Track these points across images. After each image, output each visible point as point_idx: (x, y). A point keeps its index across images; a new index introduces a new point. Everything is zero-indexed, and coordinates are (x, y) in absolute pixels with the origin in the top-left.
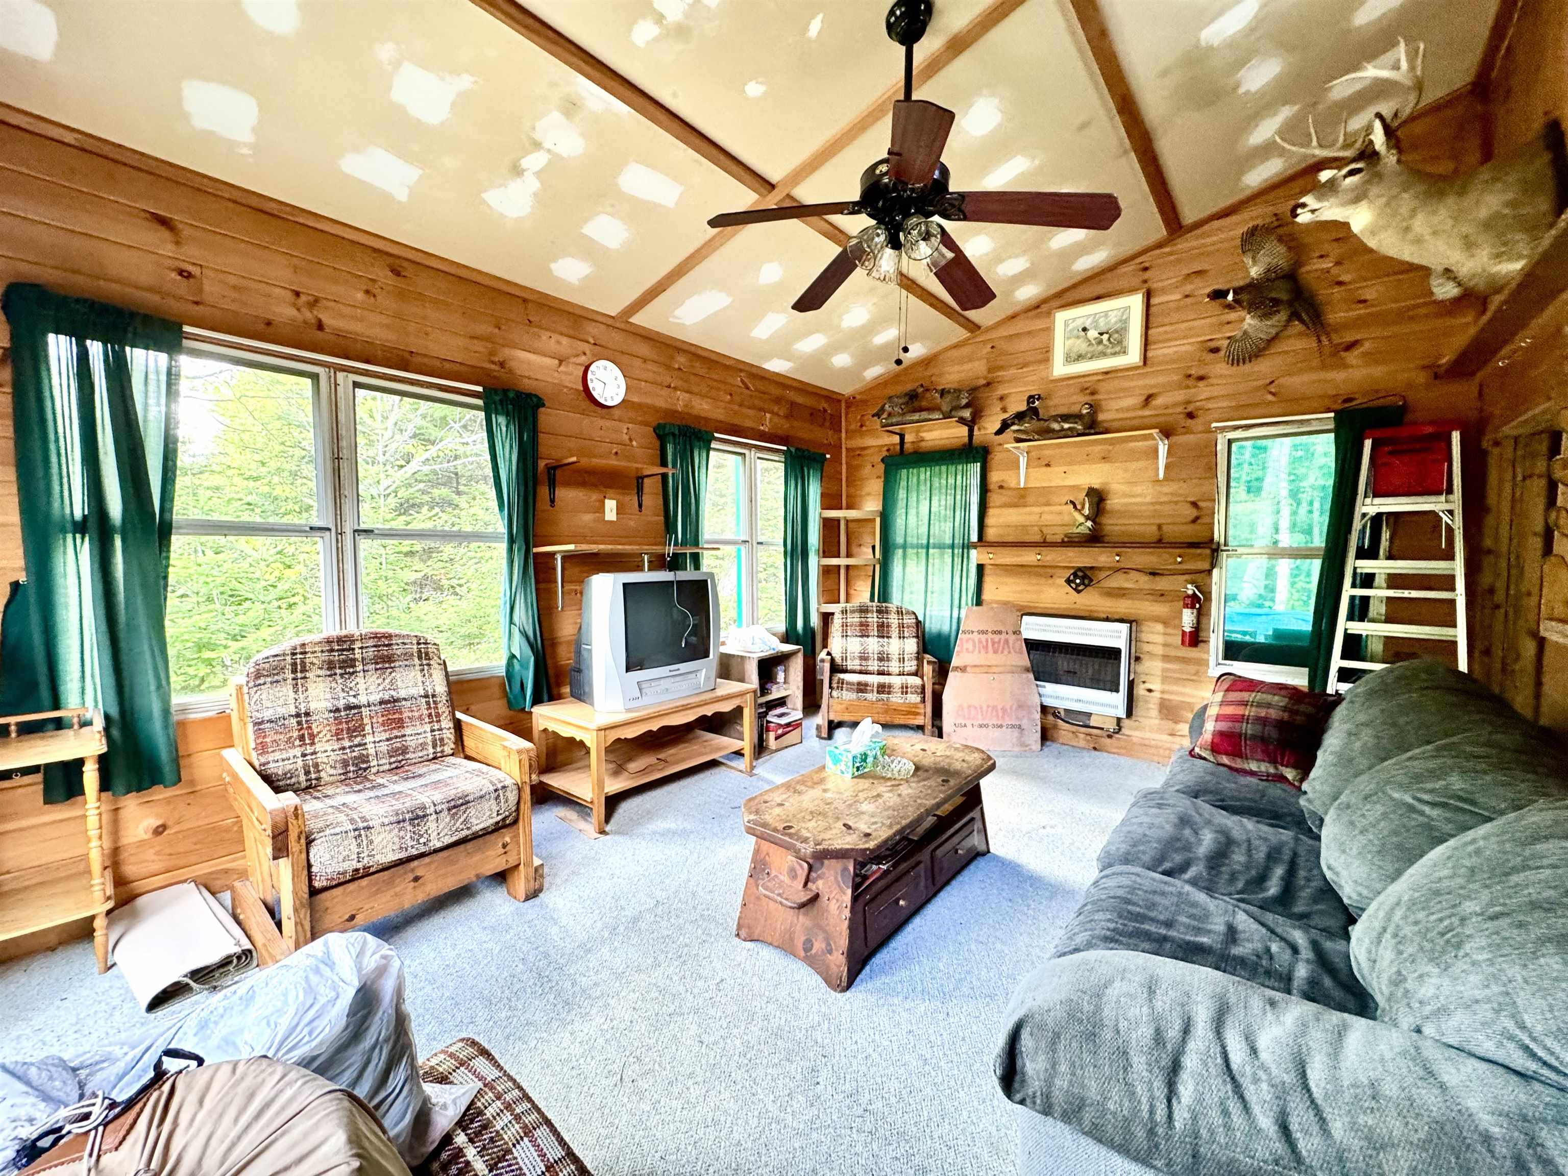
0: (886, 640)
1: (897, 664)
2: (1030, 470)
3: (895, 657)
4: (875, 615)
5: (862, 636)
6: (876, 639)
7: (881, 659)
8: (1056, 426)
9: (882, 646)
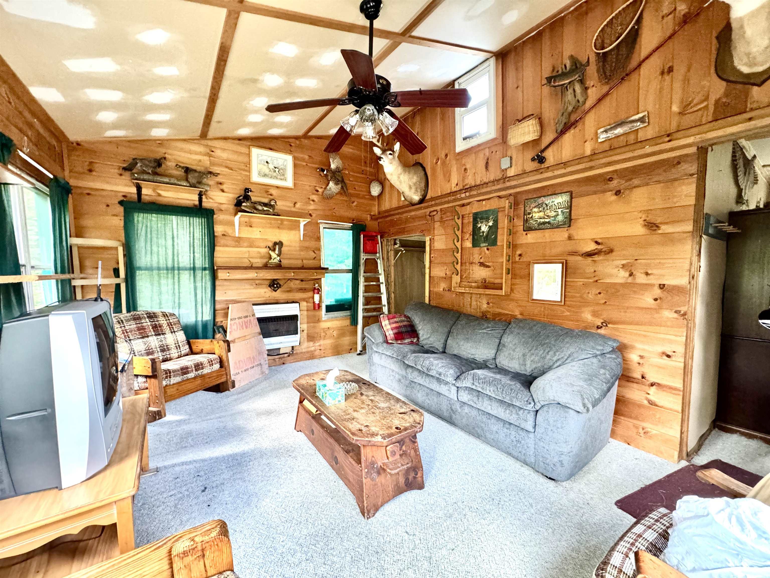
0: (162, 336)
1: (176, 351)
2: (241, 228)
3: (173, 346)
4: (147, 320)
5: (143, 338)
6: (155, 337)
7: (163, 351)
8: (260, 208)
9: (161, 341)
